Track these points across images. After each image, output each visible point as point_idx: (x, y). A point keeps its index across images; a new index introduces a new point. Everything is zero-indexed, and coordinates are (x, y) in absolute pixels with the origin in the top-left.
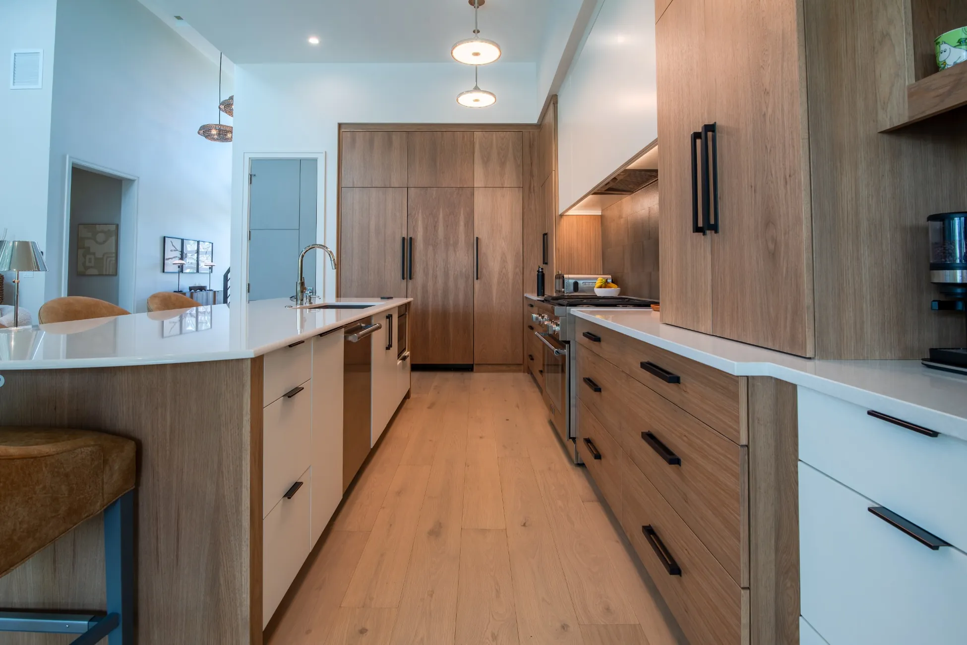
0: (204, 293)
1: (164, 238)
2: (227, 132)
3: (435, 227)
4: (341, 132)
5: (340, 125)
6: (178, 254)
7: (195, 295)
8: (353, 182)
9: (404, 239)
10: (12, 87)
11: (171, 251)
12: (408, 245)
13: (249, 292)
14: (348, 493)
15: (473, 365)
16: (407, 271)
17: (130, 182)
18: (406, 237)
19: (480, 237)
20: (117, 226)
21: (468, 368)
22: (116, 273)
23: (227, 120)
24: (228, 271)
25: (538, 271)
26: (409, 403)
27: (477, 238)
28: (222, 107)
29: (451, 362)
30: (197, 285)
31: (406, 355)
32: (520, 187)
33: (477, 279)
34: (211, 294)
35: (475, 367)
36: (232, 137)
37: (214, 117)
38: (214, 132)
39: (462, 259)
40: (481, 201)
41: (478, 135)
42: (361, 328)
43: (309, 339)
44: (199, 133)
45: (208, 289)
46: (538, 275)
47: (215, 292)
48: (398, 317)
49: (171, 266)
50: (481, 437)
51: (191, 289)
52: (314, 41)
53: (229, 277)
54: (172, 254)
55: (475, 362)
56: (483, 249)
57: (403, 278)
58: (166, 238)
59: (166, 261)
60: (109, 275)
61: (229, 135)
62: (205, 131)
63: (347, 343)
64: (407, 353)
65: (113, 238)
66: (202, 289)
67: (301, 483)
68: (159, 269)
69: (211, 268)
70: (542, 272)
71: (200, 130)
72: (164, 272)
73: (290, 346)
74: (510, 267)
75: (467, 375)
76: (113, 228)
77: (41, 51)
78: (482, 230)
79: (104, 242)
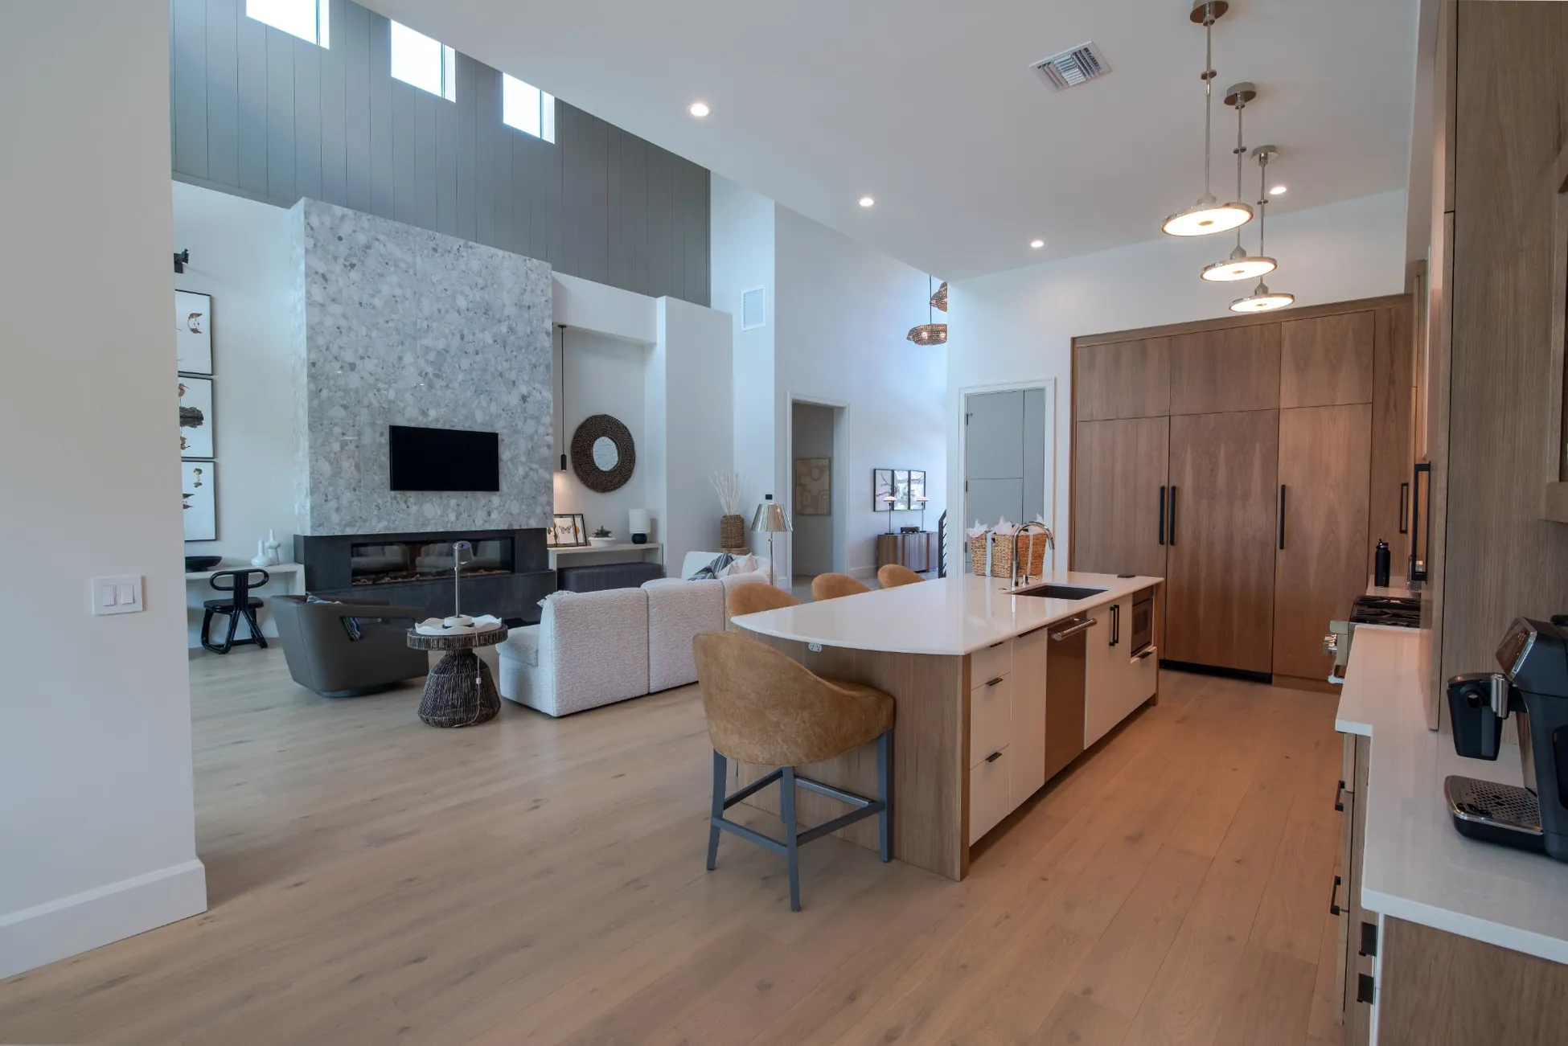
0: (916, 535)
1: (875, 470)
2: (938, 332)
3: (1212, 470)
4: (1075, 349)
5: (1074, 340)
6: (888, 489)
7: (907, 538)
8: (1092, 414)
9: (1163, 489)
10: (743, 329)
11: (882, 485)
12: (1169, 498)
13: (966, 551)
14: (1053, 782)
15: (1272, 674)
16: (1168, 533)
17: (841, 409)
18: (1166, 486)
19: (1288, 484)
20: (830, 460)
21: (1264, 679)
22: (830, 513)
23: (939, 317)
24: (944, 515)
25: (1378, 547)
26: (1151, 711)
27: (1283, 488)
28: (934, 302)
29: (1235, 666)
30: (909, 526)
31: (1150, 651)
32: (1366, 404)
33: (1282, 547)
34: (924, 536)
35: (1274, 678)
36: (946, 338)
37: (925, 315)
38: (925, 335)
39: (1257, 518)
40: (1293, 431)
41: (1288, 327)
42: (1073, 623)
43: (1009, 639)
44: (908, 338)
45: (921, 530)
46: (1377, 553)
47: (928, 534)
48: (1133, 606)
49: (882, 505)
50: (1235, 770)
51: (902, 530)
52: (1037, 244)
53: (944, 523)
54: (883, 488)
55: (1274, 672)
56: (1293, 502)
57: (1161, 542)
58: (877, 471)
59: (877, 498)
60: (824, 515)
61: (942, 335)
62: (915, 335)
63: (1051, 641)
64: (1151, 648)
65: (827, 473)
66: (914, 530)
67: (1000, 755)
68: (871, 507)
69: (923, 504)
70: (1386, 549)
71: (909, 335)
72: (874, 510)
73: (991, 646)
74: (1343, 531)
75: (1259, 688)
76: (826, 462)
77: (763, 286)
78: (1291, 473)
79: (819, 479)
